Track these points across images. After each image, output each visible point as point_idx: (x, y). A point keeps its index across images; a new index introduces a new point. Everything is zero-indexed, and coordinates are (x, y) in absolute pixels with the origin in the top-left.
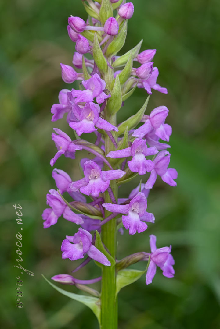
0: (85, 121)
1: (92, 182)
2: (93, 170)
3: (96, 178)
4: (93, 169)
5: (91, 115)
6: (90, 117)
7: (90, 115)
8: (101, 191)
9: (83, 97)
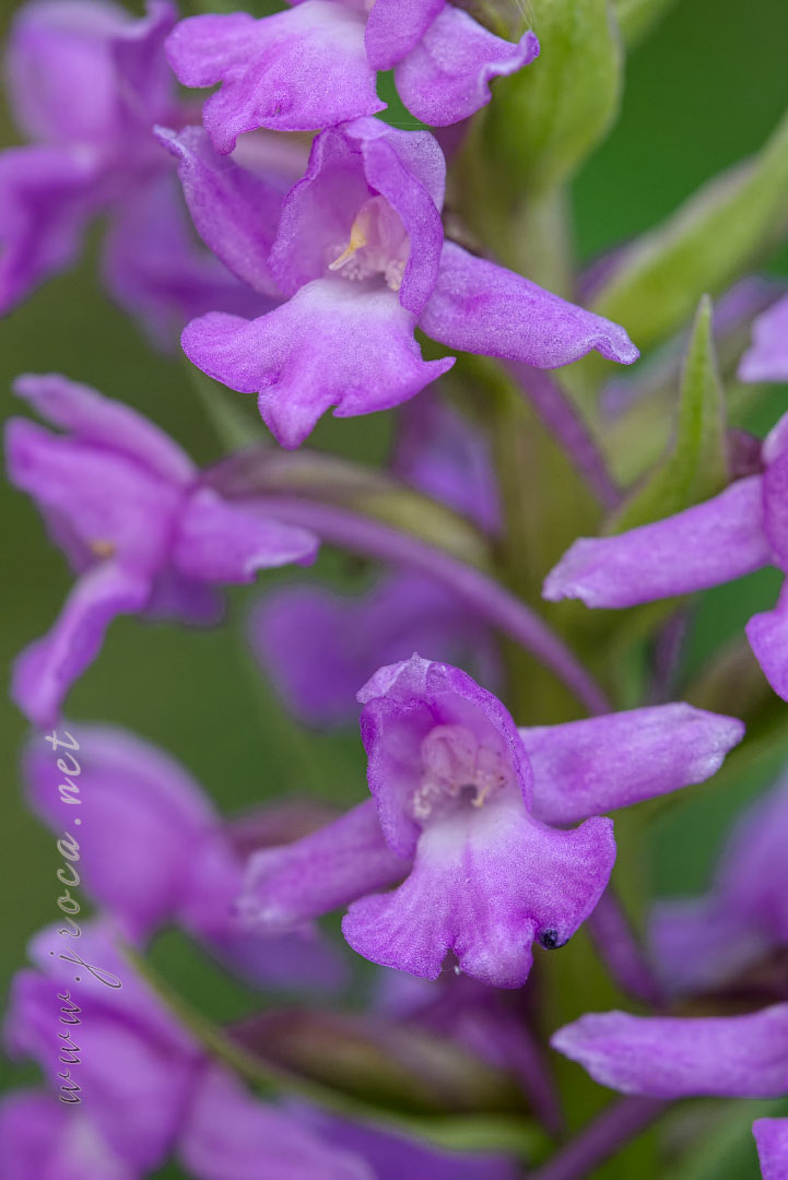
0: (317, 302)
1: (441, 848)
2: (443, 740)
3: (478, 802)
4: (438, 733)
5: (374, 238)
6: (360, 252)
7: (358, 238)
8: (548, 929)
9: (278, 85)
